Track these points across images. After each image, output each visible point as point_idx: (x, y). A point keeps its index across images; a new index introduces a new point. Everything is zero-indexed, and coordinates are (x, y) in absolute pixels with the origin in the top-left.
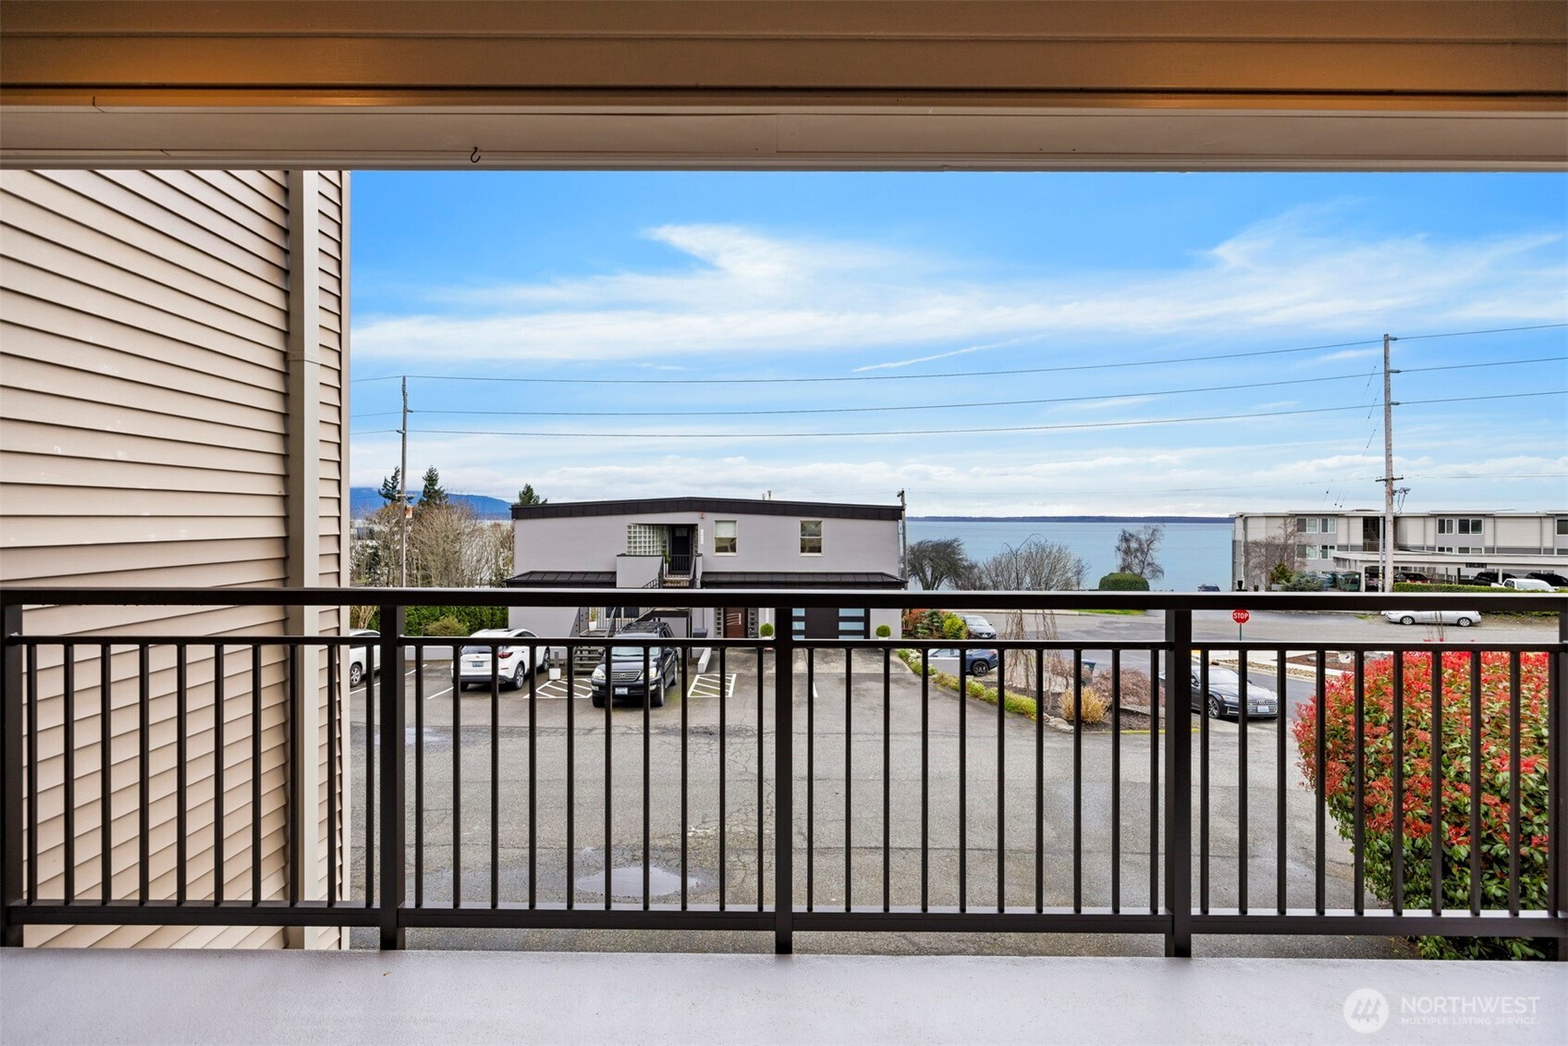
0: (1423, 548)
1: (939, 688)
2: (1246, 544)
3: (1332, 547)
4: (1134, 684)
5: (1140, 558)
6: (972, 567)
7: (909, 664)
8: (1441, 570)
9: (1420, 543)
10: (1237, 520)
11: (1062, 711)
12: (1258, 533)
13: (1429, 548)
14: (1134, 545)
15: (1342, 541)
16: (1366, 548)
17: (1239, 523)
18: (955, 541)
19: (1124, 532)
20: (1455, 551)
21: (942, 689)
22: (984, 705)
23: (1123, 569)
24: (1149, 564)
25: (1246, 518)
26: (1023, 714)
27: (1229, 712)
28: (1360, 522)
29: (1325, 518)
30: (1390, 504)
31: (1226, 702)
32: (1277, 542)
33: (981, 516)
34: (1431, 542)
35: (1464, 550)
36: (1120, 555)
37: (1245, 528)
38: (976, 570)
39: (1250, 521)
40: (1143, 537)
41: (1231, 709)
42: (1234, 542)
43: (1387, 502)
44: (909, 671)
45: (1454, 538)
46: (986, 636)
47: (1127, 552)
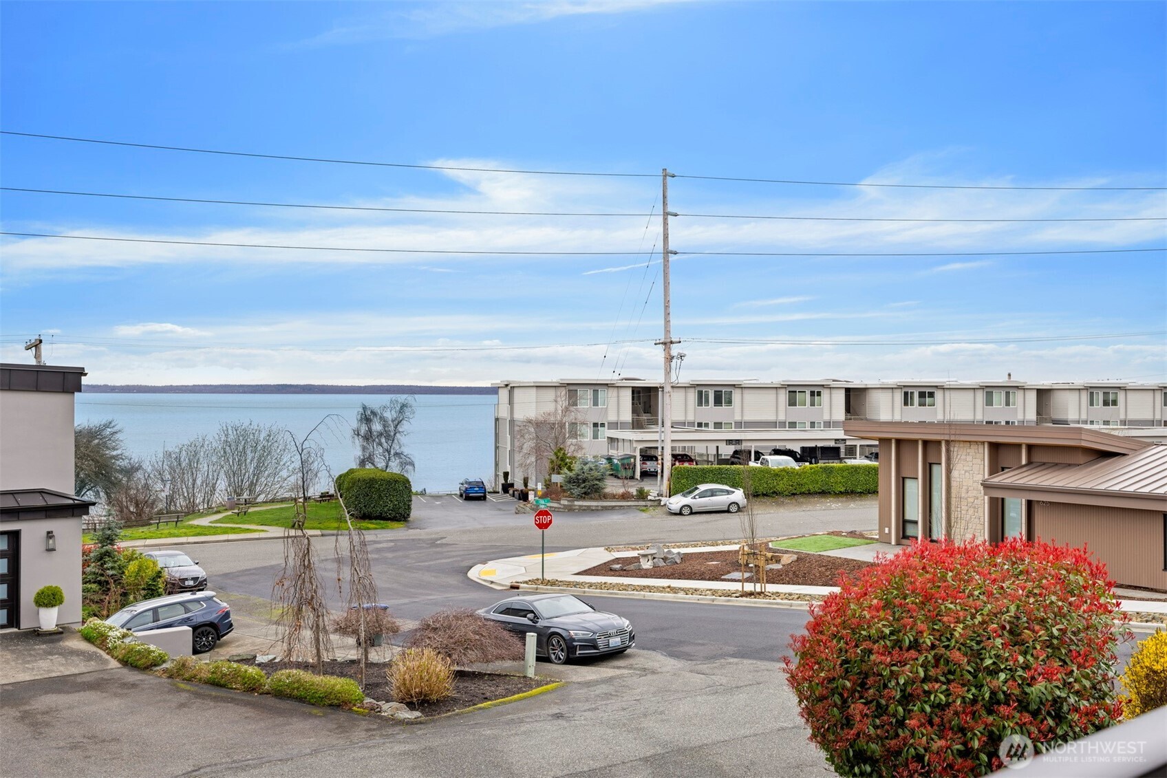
0: (684, 424)
1: (182, 686)
2: (512, 422)
3: (603, 425)
4: (475, 633)
5: (385, 445)
6: (130, 471)
7: (110, 651)
8: (700, 449)
9: (681, 418)
10: (500, 390)
11: (394, 693)
12: (528, 408)
13: (691, 424)
14: (376, 426)
15: (612, 417)
16: (637, 425)
17: (504, 394)
18: (107, 426)
19: (365, 408)
20: (711, 428)
21: (188, 687)
22: (271, 701)
23: (362, 463)
24: (396, 454)
25: (513, 388)
26: (339, 706)
27: (578, 652)
28: (629, 392)
29: (596, 387)
30: (668, 372)
31: (574, 640)
32: (552, 419)
33: (124, 384)
34: (691, 418)
35: (718, 425)
36: (358, 442)
37: (511, 402)
38: (139, 475)
39: (516, 391)
40: (389, 415)
41: (582, 647)
42: (497, 420)
43: (666, 370)
44: (114, 664)
45: (711, 413)
46: (191, 583)
47: (368, 437)
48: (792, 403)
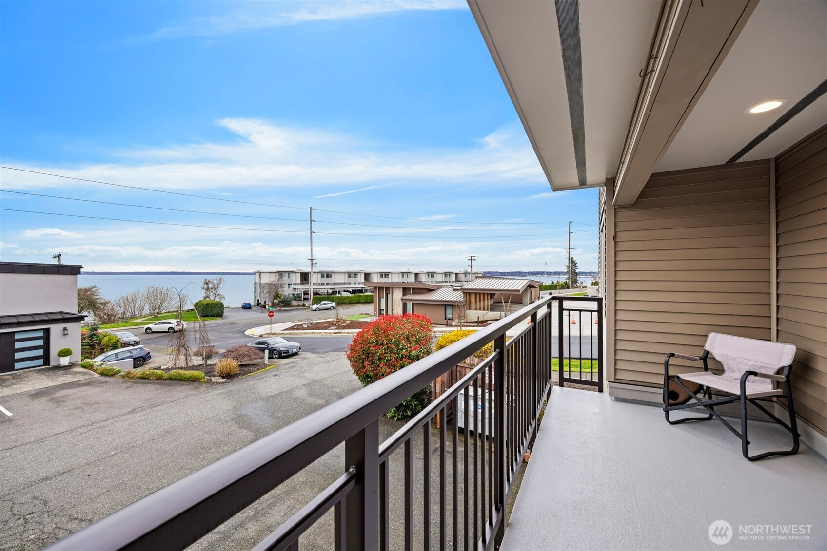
0: (317, 284)
1: (129, 380)
2: (260, 284)
3: (291, 284)
4: (247, 351)
5: (214, 292)
6: (105, 304)
7: (95, 371)
8: (322, 291)
9: (316, 282)
10: (256, 274)
11: (217, 374)
12: (266, 279)
13: (319, 284)
14: (210, 286)
15: (294, 282)
16: (302, 284)
17: (257, 275)
18: (93, 287)
19: (206, 280)
20: (325, 285)
21: (131, 380)
22: (167, 381)
23: (205, 298)
24: (218, 295)
25: (260, 273)
26: (195, 380)
27: (283, 355)
28: (300, 274)
29: (289, 273)
30: (312, 268)
31: (281, 351)
32: (274, 283)
33: (102, 271)
34: (319, 282)
35: (327, 284)
36: (204, 291)
37: (260, 277)
38: (109, 305)
39: (262, 274)
40: (215, 282)
41: (284, 353)
42: (255, 283)
44: (97, 375)
45: (325, 280)
46: (133, 343)
47: (207, 289)
48: (349, 277)
